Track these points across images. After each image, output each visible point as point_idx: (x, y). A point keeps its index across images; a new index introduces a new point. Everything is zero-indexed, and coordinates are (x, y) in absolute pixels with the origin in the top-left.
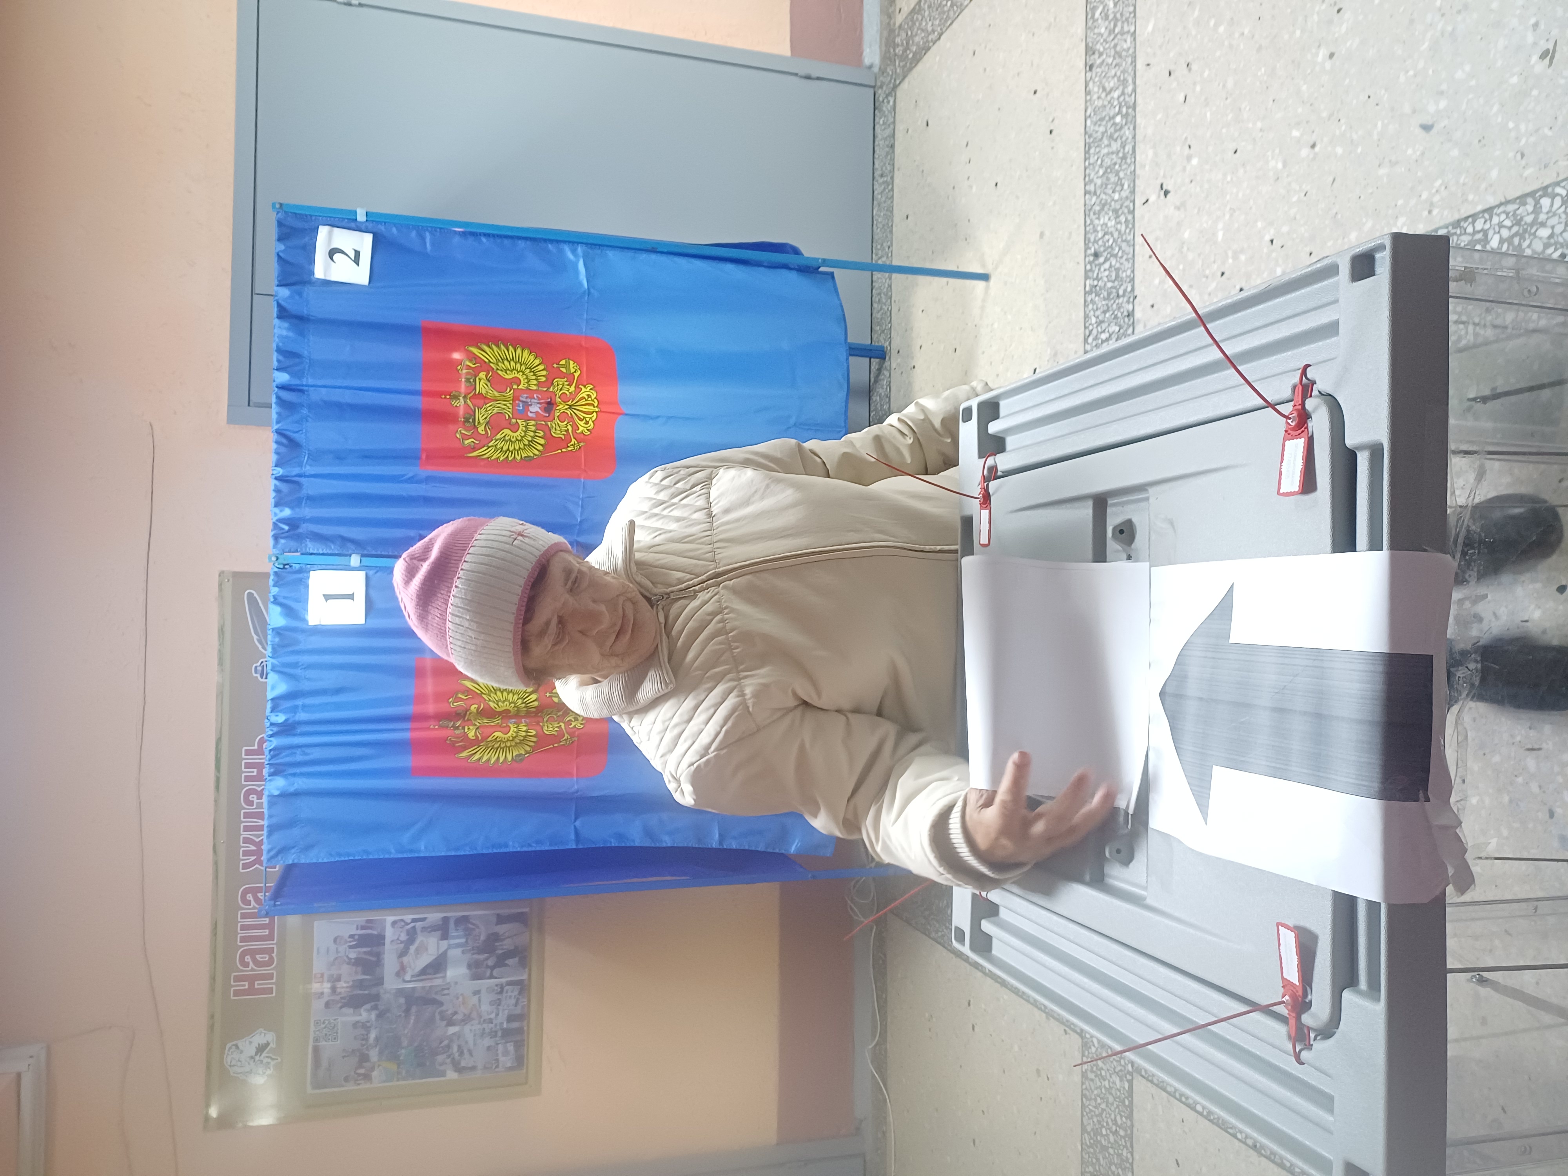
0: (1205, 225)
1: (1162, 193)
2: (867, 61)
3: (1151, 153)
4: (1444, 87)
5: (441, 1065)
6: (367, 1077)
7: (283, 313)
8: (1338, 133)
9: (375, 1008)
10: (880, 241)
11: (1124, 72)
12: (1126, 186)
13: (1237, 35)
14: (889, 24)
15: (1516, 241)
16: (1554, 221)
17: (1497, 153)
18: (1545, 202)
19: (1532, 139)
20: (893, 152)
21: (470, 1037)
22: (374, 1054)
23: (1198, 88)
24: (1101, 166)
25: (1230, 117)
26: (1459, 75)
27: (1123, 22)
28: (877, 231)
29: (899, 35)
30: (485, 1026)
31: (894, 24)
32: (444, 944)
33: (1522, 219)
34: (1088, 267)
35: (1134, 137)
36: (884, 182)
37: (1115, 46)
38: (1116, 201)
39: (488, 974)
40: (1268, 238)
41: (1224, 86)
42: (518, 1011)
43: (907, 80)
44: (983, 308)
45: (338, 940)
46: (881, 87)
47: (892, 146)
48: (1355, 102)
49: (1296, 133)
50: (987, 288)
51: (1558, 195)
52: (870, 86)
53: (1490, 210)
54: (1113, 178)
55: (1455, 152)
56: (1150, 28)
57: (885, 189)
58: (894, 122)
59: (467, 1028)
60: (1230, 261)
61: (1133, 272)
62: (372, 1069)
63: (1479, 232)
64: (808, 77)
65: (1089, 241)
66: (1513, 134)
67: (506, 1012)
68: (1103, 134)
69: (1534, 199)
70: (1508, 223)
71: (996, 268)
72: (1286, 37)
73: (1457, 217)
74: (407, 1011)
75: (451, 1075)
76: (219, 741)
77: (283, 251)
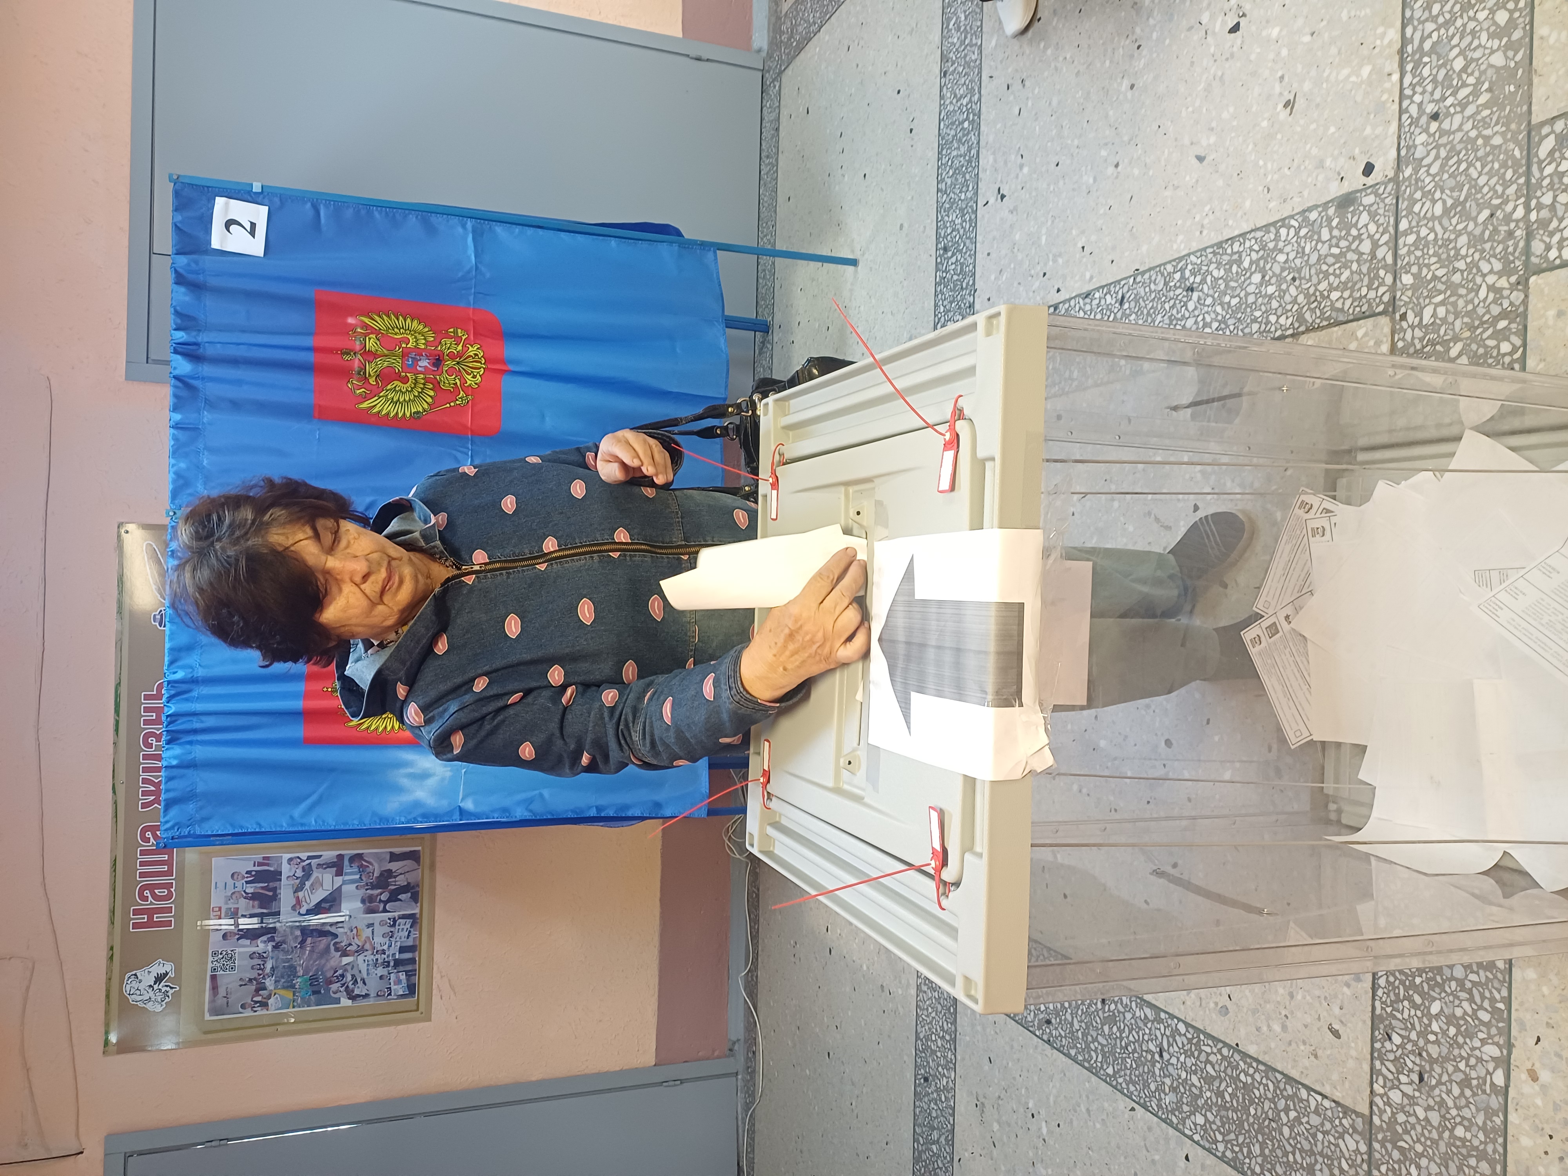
0: (1032, 229)
1: (999, 196)
2: (756, 45)
3: (991, 159)
4: (1214, 124)
5: (335, 993)
6: (264, 1005)
7: (180, 279)
8: (1135, 157)
9: (272, 939)
10: (765, 220)
11: (971, 81)
12: (970, 188)
13: (1061, 59)
14: (776, 10)
15: (1262, 263)
16: (1288, 249)
17: (1251, 186)
18: (1283, 231)
19: (1276, 177)
20: (778, 135)
21: (363, 967)
22: (269, 983)
23: (1030, 104)
24: (951, 167)
25: (1054, 132)
26: (1225, 115)
27: (972, 35)
28: (763, 210)
29: (784, 23)
30: (378, 956)
31: (781, 12)
32: (339, 880)
33: (1266, 245)
34: (939, 260)
35: (978, 143)
36: (769, 164)
37: (966, 55)
38: (962, 201)
39: (381, 909)
40: (1080, 245)
41: (1050, 103)
42: (410, 942)
43: (791, 67)
44: (851, 290)
45: (235, 877)
46: (768, 71)
47: (777, 130)
48: (1148, 129)
49: (1104, 153)
50: (856, 271)
51: (1293, 226)
52: (759, 70)
53: (1243, 235)
54: (960, 179)
55: (1220, 183)
56: (993, 43)
57: (770, 170)
58: (779, 107)
59: (361, 958)
60: (1051, 263)
61: (974, 267)
62: (269, 997)
63: (1236, 253)
64: (699, 59)
65: (940, 236)
66: (1262, 171)
67: (398, 944)
68: (953, 137)
69: (1276, 228)
70: (1256, 247)
71: (863, 255)
72: (1098, 65)
73: (1220, 239)
74: (303, 942)
75: (345, 1002)
76: (118, 685)
77: (180, 222)
